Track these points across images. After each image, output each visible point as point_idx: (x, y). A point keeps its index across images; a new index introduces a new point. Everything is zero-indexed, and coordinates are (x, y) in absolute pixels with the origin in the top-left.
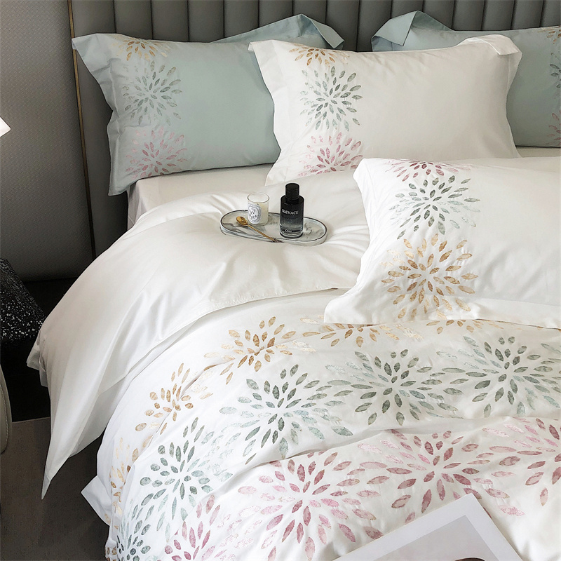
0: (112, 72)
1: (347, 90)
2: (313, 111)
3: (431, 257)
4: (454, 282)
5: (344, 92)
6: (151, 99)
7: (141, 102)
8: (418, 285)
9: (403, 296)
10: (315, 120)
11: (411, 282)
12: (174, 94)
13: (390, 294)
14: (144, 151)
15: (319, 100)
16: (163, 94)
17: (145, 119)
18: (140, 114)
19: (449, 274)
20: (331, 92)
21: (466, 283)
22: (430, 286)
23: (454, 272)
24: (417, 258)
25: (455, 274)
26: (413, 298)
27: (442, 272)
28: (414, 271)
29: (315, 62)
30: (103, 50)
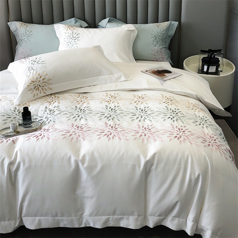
2: (66, 43)
3: (37, 78)
4: (46, 83)
6: (24, 39)
8: (36, 86)
12: (30, 38)
14: (21, 54)
15: (68, 40)
17: (22, 45)
20: (71, 38)
21: (49, 82)
22: (40, 86)
25: (45, 80)
28: (34, 83)
30: (15, 26)
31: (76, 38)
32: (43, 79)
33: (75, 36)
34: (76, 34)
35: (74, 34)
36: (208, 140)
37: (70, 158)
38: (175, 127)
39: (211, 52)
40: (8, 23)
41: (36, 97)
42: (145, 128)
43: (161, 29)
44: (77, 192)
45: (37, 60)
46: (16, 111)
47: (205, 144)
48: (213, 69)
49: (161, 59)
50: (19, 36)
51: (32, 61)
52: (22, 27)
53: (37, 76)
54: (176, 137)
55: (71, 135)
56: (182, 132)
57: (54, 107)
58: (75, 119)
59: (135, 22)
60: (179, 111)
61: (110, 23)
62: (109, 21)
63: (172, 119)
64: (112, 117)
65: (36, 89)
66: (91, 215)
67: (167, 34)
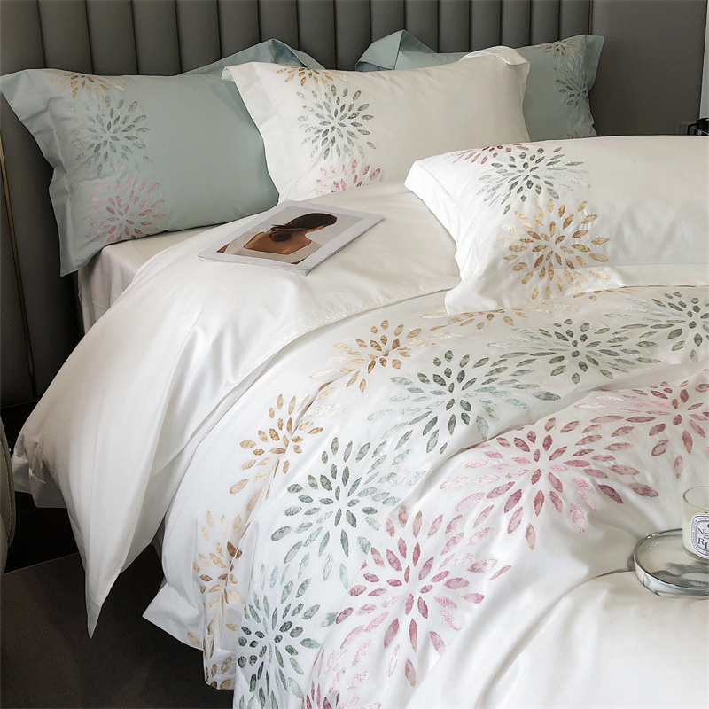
0: (53, 116)
1: (355, 110)
2: (318, 137)
3: (552, 225)
4: (585, 249)
5: (352, 112)
6: (111, 140)
7: (98, 147)
8: (545, 258)
9: (531, 274)
10: (321, 149)
11: (536, 256)
12: (140, 133)
13: (517, 273)
14: (108, 209)
15: (324, 124)
16: (126, 134)
17: (106, 168)
18: (98, 162)
19: (577, 241)
20: (336, 114)
21: (597, 249)
22: (558, 258)
23: (582, 238)
24: (537, 228)
25: (584, 240)
26: (542, 275)
27: (569, 241)
28: (537, 243)
29: (310, 81)
30: (41, 90)
32: (576, 234)
34: (351, 94)
52: (82, 89)
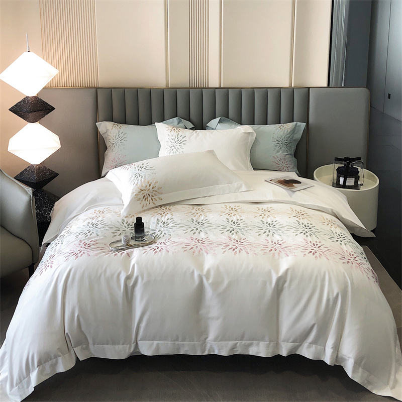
0: (107, 134)
2: (169, 148)
3: (146, 186)
4: (156, 191)
6: (117, 143)
7: (114, 144)
8: (145, 196)
10: (169, 151)
12: (124, 141)
14: (112, 161)
15: (172, 144)
16: (120, 141)
18: (113, 148)
20: (176, 142)
21: (159, 191)
22: (149, 195)
23: (155, 188)
30: (105, 127)
31: (180, 142)
32: (153, 188)
33: (180, 139)
34: (182, 137)
35: (179, 136)
36: (347, 258)
37: (193, 272)
38: (309, 242)
39: (348, 160)
40: (96, 123)
41: (145, 208)
42: (275, 243)
43: (285, 132)
44: (201, 312)
45: (144, 166)
46: (125, 223)
47: (343, 261)
48: (351, 182)
49: (285, 168)
50: (110, 139)
51: (138, 167)
52: (114, 128)
53: (146, 184)
54: (311, 252)
55: (192, 248)
56: (317, 248)
57: (168, 220)
58: (193, 232)
59: (252, 123)
60: (312, 226)
61: (221, 124)
62: (220, 122)
63: (304, 234)
64: (235, 231)
65: (145, 199)
66: (216, 340)
67: (292, 138)
